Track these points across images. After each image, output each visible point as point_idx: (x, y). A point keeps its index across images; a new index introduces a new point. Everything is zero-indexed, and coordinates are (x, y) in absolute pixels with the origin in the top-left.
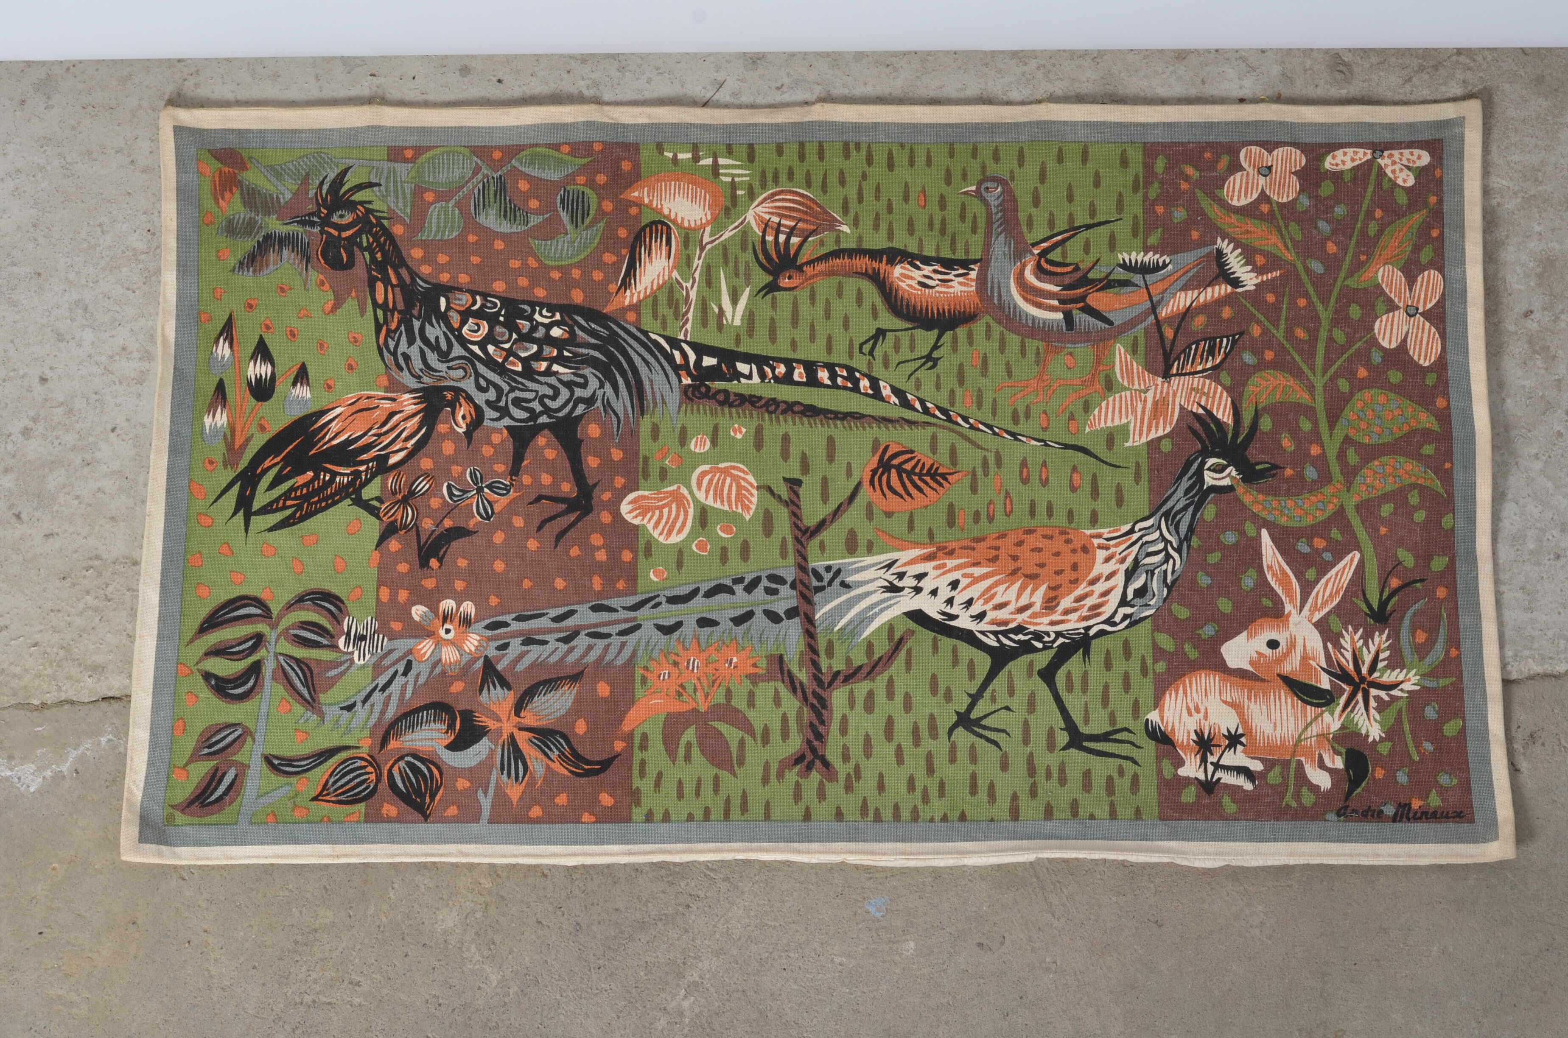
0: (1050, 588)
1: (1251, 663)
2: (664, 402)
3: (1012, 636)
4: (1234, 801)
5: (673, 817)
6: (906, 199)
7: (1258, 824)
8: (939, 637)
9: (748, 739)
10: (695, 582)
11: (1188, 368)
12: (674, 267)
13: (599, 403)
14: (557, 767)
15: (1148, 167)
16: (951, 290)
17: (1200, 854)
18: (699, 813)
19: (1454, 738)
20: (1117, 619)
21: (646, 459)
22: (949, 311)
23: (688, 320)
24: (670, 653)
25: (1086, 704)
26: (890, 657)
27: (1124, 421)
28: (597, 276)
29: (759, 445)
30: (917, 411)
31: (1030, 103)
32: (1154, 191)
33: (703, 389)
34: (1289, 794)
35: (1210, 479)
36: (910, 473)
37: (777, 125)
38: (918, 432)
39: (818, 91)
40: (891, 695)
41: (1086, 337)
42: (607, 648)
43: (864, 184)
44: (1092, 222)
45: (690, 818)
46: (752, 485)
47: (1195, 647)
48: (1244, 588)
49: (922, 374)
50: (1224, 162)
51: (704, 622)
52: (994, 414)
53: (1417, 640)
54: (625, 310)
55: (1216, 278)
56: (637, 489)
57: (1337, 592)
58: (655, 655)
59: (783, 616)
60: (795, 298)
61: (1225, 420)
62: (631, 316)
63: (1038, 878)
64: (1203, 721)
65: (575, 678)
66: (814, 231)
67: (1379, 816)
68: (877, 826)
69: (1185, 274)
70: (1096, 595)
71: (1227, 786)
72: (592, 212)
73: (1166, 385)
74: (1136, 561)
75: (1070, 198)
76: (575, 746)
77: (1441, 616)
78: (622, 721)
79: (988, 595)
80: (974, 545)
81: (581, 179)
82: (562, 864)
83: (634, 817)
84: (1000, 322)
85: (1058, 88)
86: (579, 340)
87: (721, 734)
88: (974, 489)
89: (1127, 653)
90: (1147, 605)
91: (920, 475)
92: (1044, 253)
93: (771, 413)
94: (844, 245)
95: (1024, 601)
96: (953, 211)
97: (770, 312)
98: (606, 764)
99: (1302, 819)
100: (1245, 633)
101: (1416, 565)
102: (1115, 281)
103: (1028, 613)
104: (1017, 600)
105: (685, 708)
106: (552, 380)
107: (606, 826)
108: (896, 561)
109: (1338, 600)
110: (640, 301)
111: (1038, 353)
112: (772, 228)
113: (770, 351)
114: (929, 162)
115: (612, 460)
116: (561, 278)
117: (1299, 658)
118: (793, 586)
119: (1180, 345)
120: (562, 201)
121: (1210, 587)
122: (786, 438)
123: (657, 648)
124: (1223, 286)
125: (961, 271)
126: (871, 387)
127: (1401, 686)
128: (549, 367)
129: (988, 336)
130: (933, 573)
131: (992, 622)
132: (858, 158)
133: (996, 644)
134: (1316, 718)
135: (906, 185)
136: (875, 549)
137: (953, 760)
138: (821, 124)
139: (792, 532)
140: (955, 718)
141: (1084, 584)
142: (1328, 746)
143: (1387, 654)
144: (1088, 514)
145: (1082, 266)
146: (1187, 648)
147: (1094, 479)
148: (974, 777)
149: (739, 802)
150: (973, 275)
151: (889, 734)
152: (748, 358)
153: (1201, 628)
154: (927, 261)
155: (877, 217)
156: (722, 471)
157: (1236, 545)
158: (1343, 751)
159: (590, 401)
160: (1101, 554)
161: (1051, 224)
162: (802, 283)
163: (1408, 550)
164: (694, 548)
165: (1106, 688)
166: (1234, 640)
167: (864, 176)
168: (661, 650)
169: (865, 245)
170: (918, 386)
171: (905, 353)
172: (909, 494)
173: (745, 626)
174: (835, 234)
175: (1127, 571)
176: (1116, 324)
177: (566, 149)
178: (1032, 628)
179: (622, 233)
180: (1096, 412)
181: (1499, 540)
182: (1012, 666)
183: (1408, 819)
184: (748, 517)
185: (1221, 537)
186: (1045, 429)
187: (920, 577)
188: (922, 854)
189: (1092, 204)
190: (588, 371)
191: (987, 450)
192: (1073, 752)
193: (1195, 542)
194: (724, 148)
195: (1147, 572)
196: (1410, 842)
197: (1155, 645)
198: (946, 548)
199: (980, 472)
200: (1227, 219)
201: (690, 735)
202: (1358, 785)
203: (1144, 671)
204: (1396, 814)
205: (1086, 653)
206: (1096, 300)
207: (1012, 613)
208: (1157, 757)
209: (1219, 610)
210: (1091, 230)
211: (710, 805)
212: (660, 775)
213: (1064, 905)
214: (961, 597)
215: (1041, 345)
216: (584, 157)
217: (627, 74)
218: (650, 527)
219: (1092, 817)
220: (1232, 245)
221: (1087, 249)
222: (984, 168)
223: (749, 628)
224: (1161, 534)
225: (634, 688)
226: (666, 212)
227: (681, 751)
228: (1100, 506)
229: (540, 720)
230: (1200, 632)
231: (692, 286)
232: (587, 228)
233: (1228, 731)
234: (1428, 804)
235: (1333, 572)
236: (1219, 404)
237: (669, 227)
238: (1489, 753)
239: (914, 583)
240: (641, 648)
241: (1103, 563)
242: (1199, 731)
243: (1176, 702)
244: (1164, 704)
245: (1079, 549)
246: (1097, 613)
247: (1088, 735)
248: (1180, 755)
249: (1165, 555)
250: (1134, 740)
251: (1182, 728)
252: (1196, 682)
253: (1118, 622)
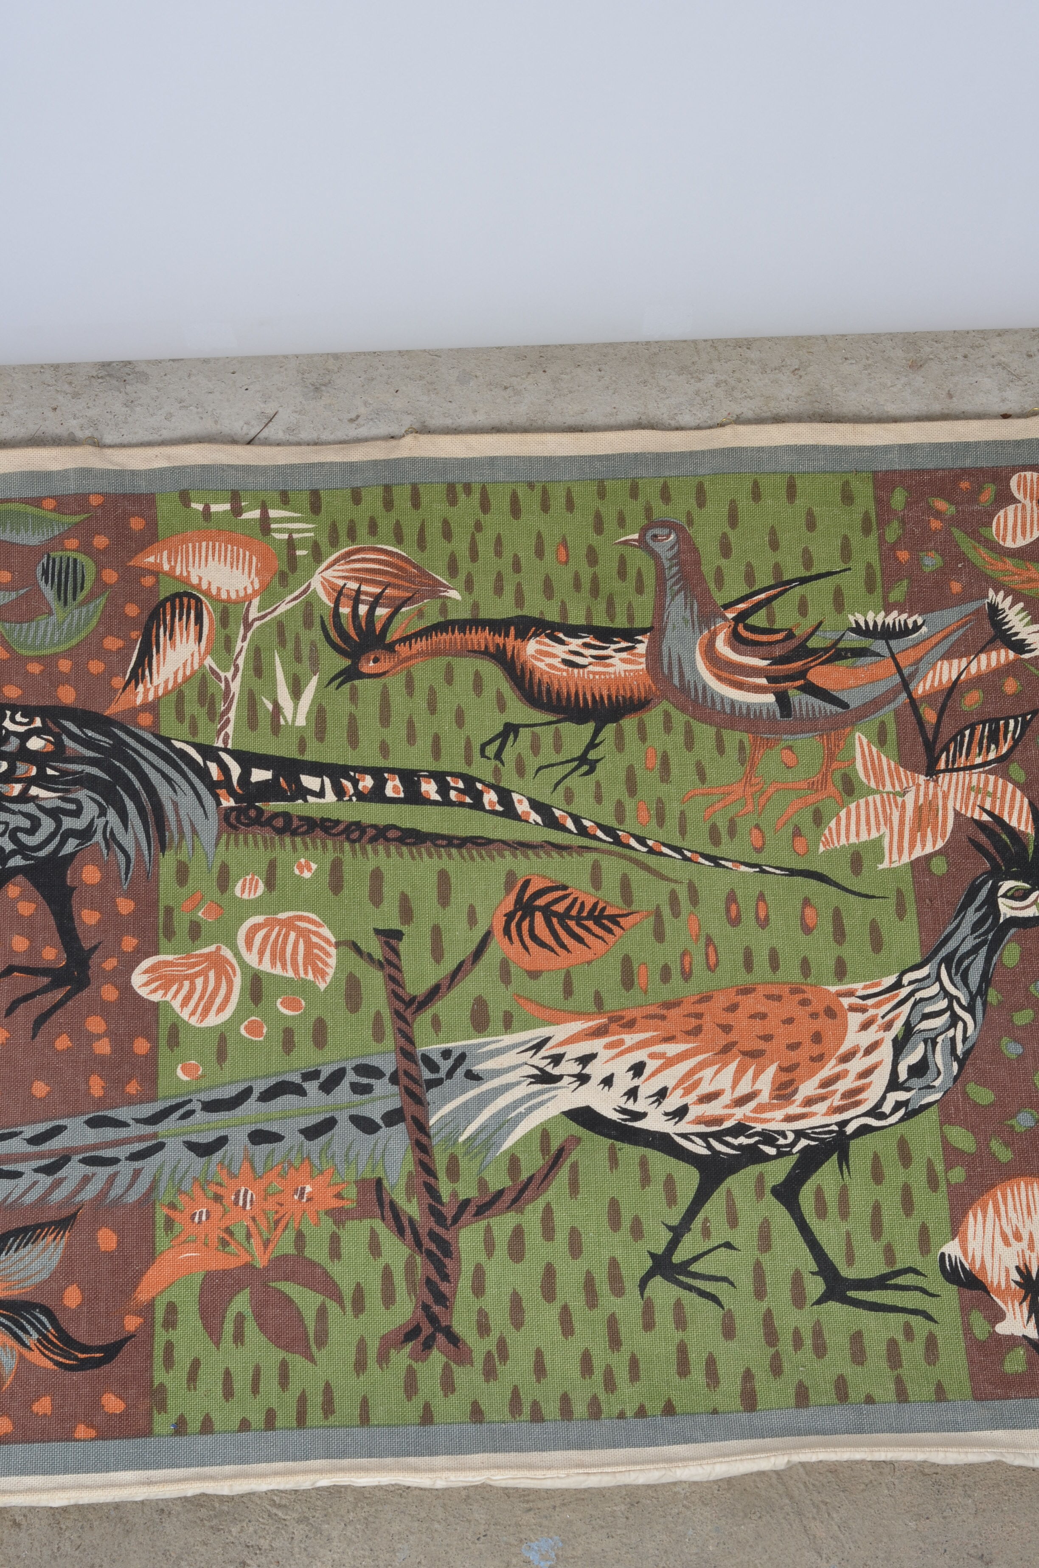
0: (781, 1069)
2: (194, 831)
3: (729, 1139)
5: (217, 1426)
6: (540, 552)
8: (619, 1144)
9: (333, 1307)
10: (245, 1080)
11: (962, 762)
12: (207, 652)
13: (98, 837)
14: (37, 1358)
15: (882, 503)
16: (611, 670)
18: (257, 1419)
20: (887, 1108)
21: (169, 911)
22: (609, 697)
23: (228, 721)
24: (208, 1182)
25: (848, 1234)
26: (546, 1176)
27: (874, 835)
28: (96, 667)
29: (336, 884)
30: (570, 832)
31: (710, 427)
32: (893, 533)
33: (253, 813)
35: (1007, 909)
36: (563, 917)
37: (351, 464)
38: (573, 860)
39: (408, 421)
40: (548, 1232)
41: (810, 725)
42: (112, 1179)
43: (478, 536)
44: (808, 574)
45: (245, 1425)
46: (327, 941)
47: (1007, 1144)
49: (575, 782)
50: (989, 492)
51: (259, 1137)
52: (683, 831)
54: (135, 711)
55: (992, 641)
56: (156, 953)
58: (186, 1185)
59: (380, 1122)
60: (385, 686)
61: (1022, 828)
62: (145, 719)
63: (791, 1498)
64: (1027, 1253)
65: (64, 1224)
66: (409, 599)
68: (537, 1428)
69: (945, 637)
70: (852, 1076)
72: (88, 585)
73: (932, 784)
74: (908, 1028)
75: (774, 545)
76: (64, 1325)
78: (136, 1287)
79: (689, 1082)
80: (664, 1012)
81: (73, 543)
82: (43, 1503)
83: (157, 1428)
84: (683, 709)
85: (747, 408)
86: (68, 753)
87: (289, 1301)
88: (659, 935)
89: (905, 1157)
90: (929, 1087)
91: (579, 920)
92: (741, 617)
93: (353, 841)
94: (452, 616)
95: (744, 1088)
96: (608, 566)
97: (348, 707)
98: (111, 1351)
102: (846, 650)
103: (752, 1105)
104: (734, 1087)
105: (232, 1263)
106: (30, 808)
107: (112, 1444)
108: (548, 1039)
110: (158, 699)
111: (742, 748)
112: (348, 596)
113: (351, 758)
114: (570, 505)
115: (118, 914)
116: (42, 672)
118: (394, 1079)
119: (947, 731)
120: (45, 572)
121: (1021, 1057)
122: (377, 876)
123: (190, 1175)
124: (1003, 652)
125: (624, 644)
126: (500, 802)
128: (25, 790)
129: (668, 727)
130: (604, 1054)
131: (698, 1121)
132: (469, 504)
133: (705, 1152)
135: (539, 536)
136: (515, 1023)
137: (648, 1325)
138: (413, 461)
139: (390, 1004)
140: (649, 1263)
141: (833, 1062)
144: (832, 963)
145: (797, 632)
146: (995, 1145)
147: (837, 916)
148: (682, 1350)
149: (320, 1399)
150: (641, 648)
151: (549, 1290)
152: (317, 769)
153: (1013, 1116)
154: (574, 632)
155: (499, 577)
156: (282, 923)
159: (85, 834)
160: (855, 1020)
161: (750, 577)
162: (394, 667)
164: (243, 1031)
165: (877, 1210)
167: (478, 527)
168: (195, 1179)
169: (483, 615)
170: (569, 797)
171: (548, 754)
172: (563, 946)
173: (323, 1139)
174: (439, 602)
175: (895, 1041)
176: (852, 706)
177: (50, 504)
178: (759, 1127)
179: (132, 610)
180: (833, 824)
182: (732, 1182)
184: (322, 986)
185: (1032, 988)
186: (759, 850)
187: (585, 1060)
188: (609, 1465)
189: (806, 551)
190: (82, 794)
191: (676, 882)
192: (833, 1306)
193: (993, 996)
194: (276, 496)
195: (925, 1041)
197: (947, 1145)
198: (622, 1018)
199: (666, 911)
200: (1000, 564)
201: (241, 1303)
203: (933, 1183)
205: (844, 1158)
206: (819, 676)
207: (727, 1107)
208: (962, 1309)
210: (808, 585)
211: (274, 1406)
212: (196, 1364)
213: (834, 1537)
214: (648, 1087)
215: (746, 738)
216: (75, 513)
217: (138, 409)
218: (176, 1004)
219: (870, 1400)
220: (1009, 599)
221: (803, 608)
222: (648, 510)
223: (329, 1143)
224: (942, 987)
225: (154, 1237)
226: (195, 581)
227: (229, 1327)
228: (847, 951)
229: (9, 1288)
230: (1013, 1122)
231: (234, 676)
232: (81, 605)
236: (1012, 807)
237: (199, 601)
239: (576, 1069)
240: (165, 1177)
241: (859, 1031)
242: (1022, 1267)
243: (984, 1227)
244: (966, 1230)
245: (822, 1013)
246: (856, 1101)
247: (854, 1280)
248: (997, 1304)
249: (950, 1016)
250: (924, 1286)
251: (996, 1264)
252: (1013, 1195)
253: (888, 1113)
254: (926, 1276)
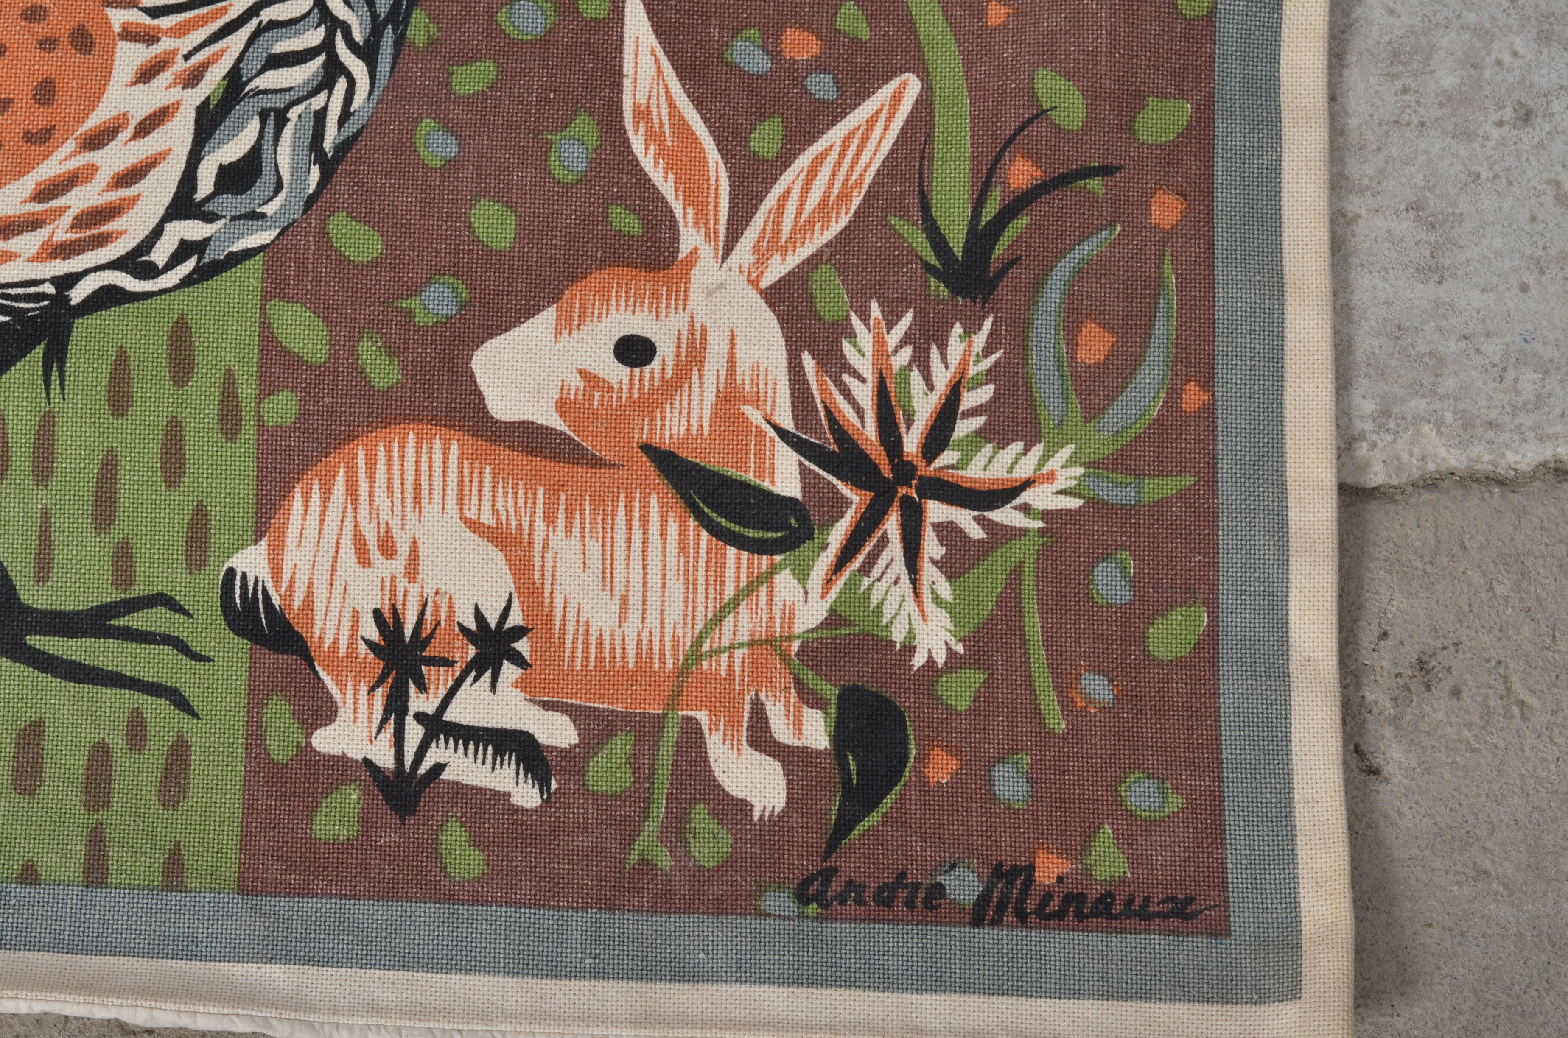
1: (563, 406)
4: (477, 841)
7: (548, 918)
17: (353, 1010)
19: (1181, 663)
20: (160, 255)
25: (46, 515)
34: (651, 828)
47: (391, 350)
48: (558, 173)
53: (1082, 354)
57: (844, 196)
64: (402, 583)
67: (928, 905)
70: (103, 178)
71: (459, 790)
74: (234, 85)
77: (1159, 282)
89: (181, 363)
90: (255, 216)
99: (687, 908)
100: (549, 314)
101: (1092, 122)
109: (844, 221)
117: (710, 397)
121: (452, 165)
127: (1025, 497)
134: (752, 588)
141: (70, 145)
142: (781, 678)
143: (985, 394)
146: (368, 352)
153: (415, 290)
157: (546, 40)
158: (831, 692)
160: (130, 57)
163: (1070, 75)
165: (109, 469)
166: (515, 333)
175: (202, 110)
181: (1352, 58)
183: (1022, 917)
185: (502, 16)
193: (420, 27)
195: (263, 116)
196: (1022, 993)
197: (268, 342)
202: (872, 805)
203: (230, 422)
204: (983, 900)
205: (56, 358)
208: (252, 692)
209: (474, 239)
219: (30, 875)
230: (413, 303)
233: (479, 616)
234: (1088, 872)
235: (836, 134)
238: (1286, 716)
241: (134, 83)
242: (387, 613)
243: (322, 521)
244: (285, 525)
245: (65, 39)
246: (100, 235)
247: (44, 613)
248: (324, 687)
249: (325, 65)
250: (184, 636)
251: (336, 603)
252: (389, 459)
253: (161, 264)
254: (190, 616)
